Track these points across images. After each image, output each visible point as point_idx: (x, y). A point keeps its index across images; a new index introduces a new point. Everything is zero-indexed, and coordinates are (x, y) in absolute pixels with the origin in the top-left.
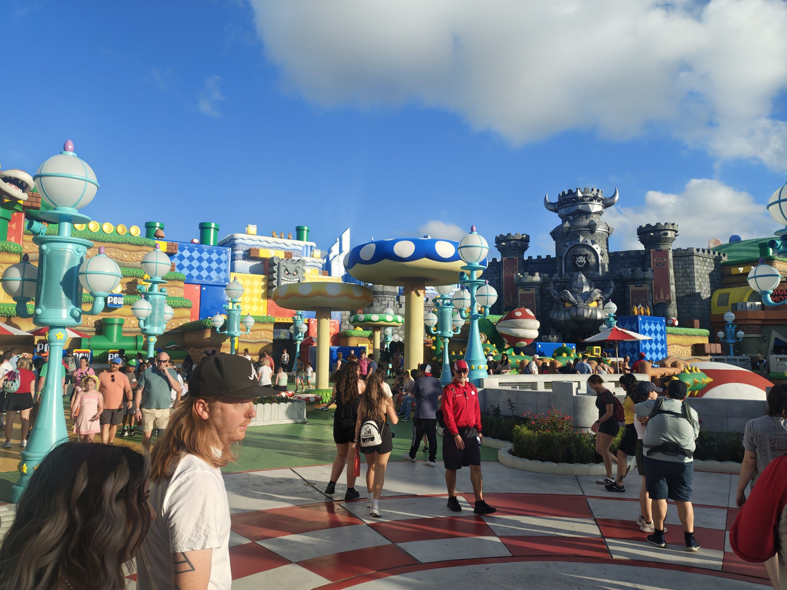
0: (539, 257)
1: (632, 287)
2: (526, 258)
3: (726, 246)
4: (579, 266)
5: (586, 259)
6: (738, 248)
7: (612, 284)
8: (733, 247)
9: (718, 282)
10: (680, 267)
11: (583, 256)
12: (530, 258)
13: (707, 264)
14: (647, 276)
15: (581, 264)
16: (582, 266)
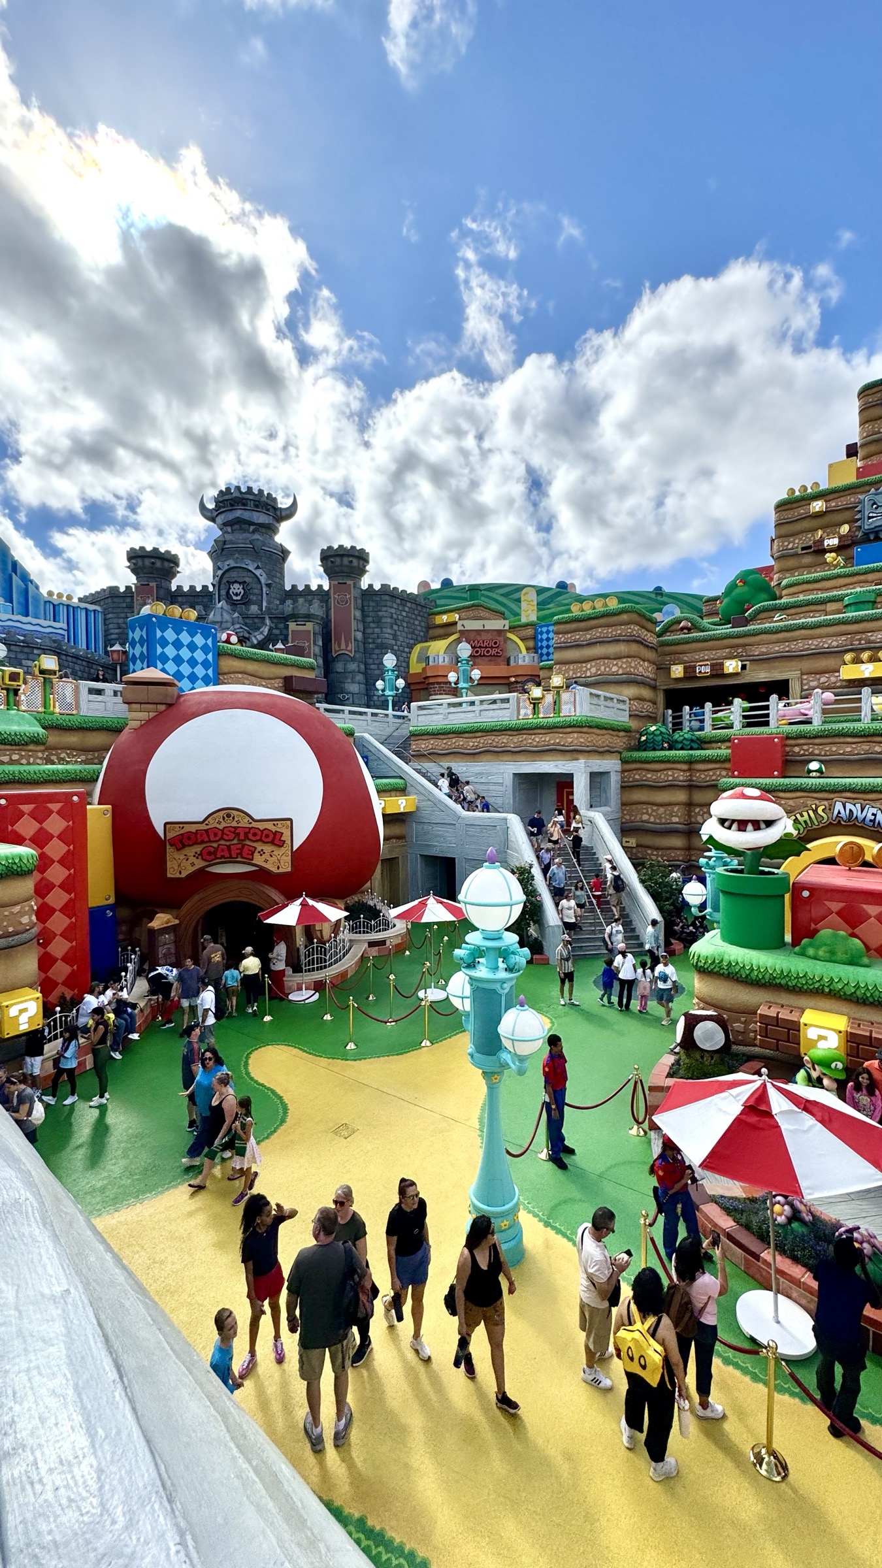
0: (192, 588)
1: (292, 626)
2: (174, 588)
3: (436, 591)
4: (235, 598)
5: (243, 588)
6: (449, 594)
7: (268, 621)
8: (446, 593)
9: (422, 634)
10: (371, 609)
11: (240, 583)
12: (179, 588)
13: (407, 609)
14: (312, 611)
15: (237, 595)
16: (239, 598)
